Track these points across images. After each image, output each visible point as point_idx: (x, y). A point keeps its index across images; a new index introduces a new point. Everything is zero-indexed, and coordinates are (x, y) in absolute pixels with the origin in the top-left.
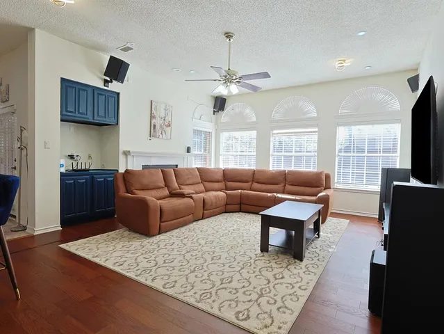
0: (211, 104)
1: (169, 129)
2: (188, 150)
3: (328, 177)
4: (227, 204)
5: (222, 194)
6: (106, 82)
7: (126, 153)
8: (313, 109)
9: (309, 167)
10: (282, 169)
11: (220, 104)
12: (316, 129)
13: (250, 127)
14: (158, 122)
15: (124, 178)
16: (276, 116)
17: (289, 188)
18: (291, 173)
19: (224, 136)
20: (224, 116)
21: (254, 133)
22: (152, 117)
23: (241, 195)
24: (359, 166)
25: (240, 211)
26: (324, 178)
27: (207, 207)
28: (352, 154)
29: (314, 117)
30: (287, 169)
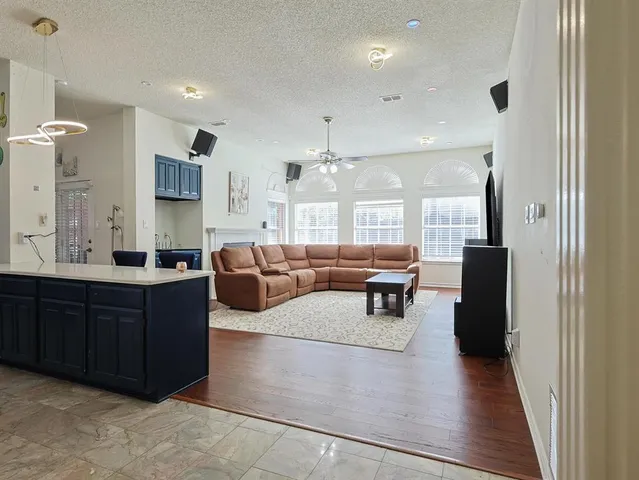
0: (283, 171)
1: (246, 202)
2: (264, 225)
3: (415, 250)
4: (316, 282)
5: (311, 271)
6: (191, 155)
7: (209, 231)
8: (397, 179)
9: (396, 240)
10: (368, 243)
11: (294, 171)
12: (402, 201)
13: (330, 198)
14: (235, 195)
15: (221, 256)
16: (360, 187)
17: (377, 262)
18: (378, 247)
19: (299, 207)
20: (299, 185)
21: (335, 205)
22: (230, 189)
23: (330, 272)
24: (445, 238)
25: (330, 289)
26: (412, 251)
27: (301, 284)
28: (437, 226)
29: (399, 189)
30: (374, 243)
